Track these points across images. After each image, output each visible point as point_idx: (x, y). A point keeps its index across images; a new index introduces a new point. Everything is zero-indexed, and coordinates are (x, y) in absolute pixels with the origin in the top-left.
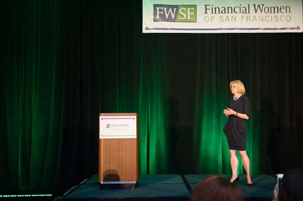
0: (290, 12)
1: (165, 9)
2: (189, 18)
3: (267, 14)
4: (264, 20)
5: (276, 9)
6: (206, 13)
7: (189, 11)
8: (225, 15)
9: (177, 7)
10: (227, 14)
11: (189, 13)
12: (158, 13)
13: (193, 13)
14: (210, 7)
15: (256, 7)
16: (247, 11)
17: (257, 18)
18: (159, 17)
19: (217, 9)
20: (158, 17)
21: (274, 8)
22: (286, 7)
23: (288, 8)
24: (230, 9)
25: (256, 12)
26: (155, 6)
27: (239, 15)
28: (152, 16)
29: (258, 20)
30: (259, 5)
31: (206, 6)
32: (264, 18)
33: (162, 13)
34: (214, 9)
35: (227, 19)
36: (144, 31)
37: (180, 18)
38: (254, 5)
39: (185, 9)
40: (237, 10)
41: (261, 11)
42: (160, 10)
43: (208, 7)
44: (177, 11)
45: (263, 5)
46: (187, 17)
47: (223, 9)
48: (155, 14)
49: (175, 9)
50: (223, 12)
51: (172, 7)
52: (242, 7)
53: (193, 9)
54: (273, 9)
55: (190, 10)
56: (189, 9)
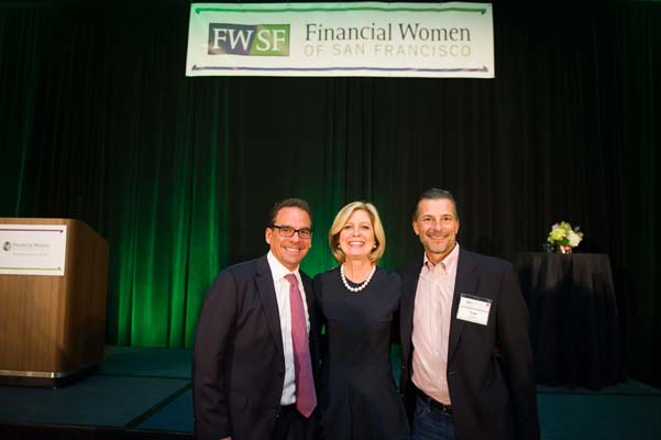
0: (469, 39)
1: (231, 32)
2: (275, 48)
3: (425, 42)
4: (419, 54)
5: (442, 33)
6: (308, 39)
7: (275, 35)
8: (343, 44)
9: (254, 28)
10: (347, 41)
11: (276, 39)
12: (217, 38)
13: (283, 40)
14: (317, 29)
15: (404, 27)
16: (386, 35)
17: (406, 49)
18: (219, 45)
19: (329, 32)
20: (216, 46)
21: (439, 31)
22: (462, 30)
23: (465, 33)
24: (353, 32)
25: (403, 37)
26: (212, 26)
27: (369, 44)
28: (206, 45)
29: (407, 53)
30: (409, 26)
31: (308, 26)
32: (419, 50)
33: (224, 38)
34: (323, 33)
35: (348, 50)
36: (190, 73)
37: (258, 48)
38: (401, 25)
39: (268, 31)
40: (367, 33)
41: (414, 37)
42: (221, 34)
43: (312, 28)
44: (253, 36)
45: (417, 25)
46: (272, 47)
47: (341, 31)
48: (211, 40)
49: (250, 32)
50: (341, 37)
51: (245, 28)
52: (376, 28)
53: (284, 31)
54: (436, 33)
55: (279, 34)
56: (275, 32)
